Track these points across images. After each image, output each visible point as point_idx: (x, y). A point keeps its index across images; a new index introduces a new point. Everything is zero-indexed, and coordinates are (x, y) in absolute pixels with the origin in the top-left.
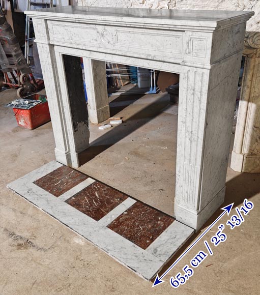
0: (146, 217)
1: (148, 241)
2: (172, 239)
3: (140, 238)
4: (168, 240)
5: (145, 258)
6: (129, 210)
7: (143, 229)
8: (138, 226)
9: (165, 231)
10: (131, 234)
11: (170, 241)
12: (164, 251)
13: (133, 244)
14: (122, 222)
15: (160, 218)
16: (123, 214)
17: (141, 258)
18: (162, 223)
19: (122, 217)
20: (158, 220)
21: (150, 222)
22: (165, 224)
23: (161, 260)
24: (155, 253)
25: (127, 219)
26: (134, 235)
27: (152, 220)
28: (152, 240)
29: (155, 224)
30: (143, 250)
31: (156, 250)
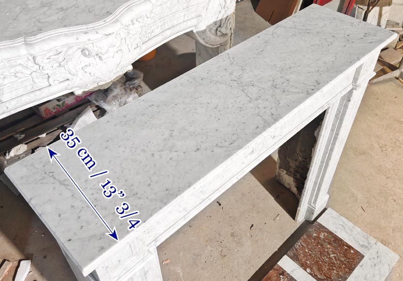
0: (315, 248)
1: (352, 251)
2: (345, 228)
3: (349, 258)
4: (347, 232)
5: (376, 257)
6: (304, 266)
7: (334, 253)
8: (330, 258)
9: (335, 233)
10: (344, 268)
11: (349, 231)
12: (363, 239)
13: (358, 267)
14: (325, 276)
15: (315, 235)
16: (311, 274)
17: (375, 261)
18: (323, 234)
19: (316, 276)
20: (318, 237)
21: (322, 245)
22: (323, 232)
23: (376, 244)
24: (366, 247)
25: (320, 269)
26: (345, 264)
27: (318, 243)
28: (350, 247)
29: (324, 241)
30: (365, 258)
31: (362, 246)
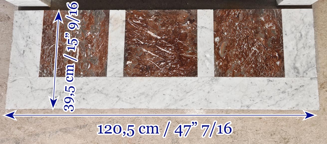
0: (246, 29)
1: (278, 63)
2: (300, 40)
3: (267, 65)
4: (297, 45)
5: (294, 88)
6: (217, 32)
7: (259, 49)
8: (249, 49)
9: (284, 35)
10: (252, 67)
11: (300, 45)
12: (304, 63)
13: (265, 79)
14: (226, 57)
15: (263, 19)
16: (215, 43)
17: (289, 90)
18: (271, 25)
19: (219, 49)
20: (263, 24)
21: (257, 33)
22: (274, 23)
23: (311, 79)
24: (298, 72)
25: (228, 48)
26: (256, 65)
27: (256, 28)
28: (281, 58)
29: (264, 31)
30: (282, 78)
31: (295, 68)
